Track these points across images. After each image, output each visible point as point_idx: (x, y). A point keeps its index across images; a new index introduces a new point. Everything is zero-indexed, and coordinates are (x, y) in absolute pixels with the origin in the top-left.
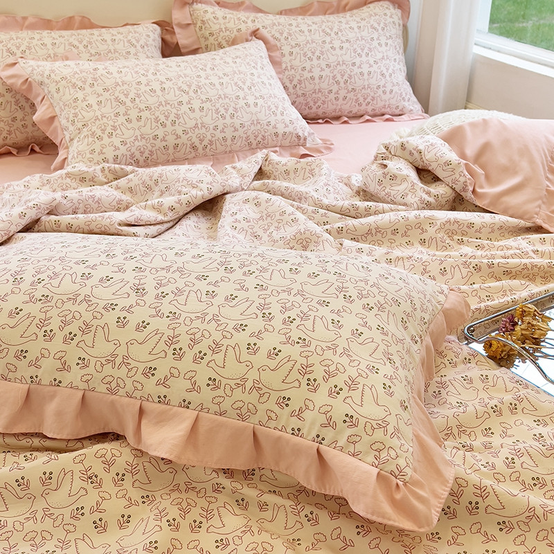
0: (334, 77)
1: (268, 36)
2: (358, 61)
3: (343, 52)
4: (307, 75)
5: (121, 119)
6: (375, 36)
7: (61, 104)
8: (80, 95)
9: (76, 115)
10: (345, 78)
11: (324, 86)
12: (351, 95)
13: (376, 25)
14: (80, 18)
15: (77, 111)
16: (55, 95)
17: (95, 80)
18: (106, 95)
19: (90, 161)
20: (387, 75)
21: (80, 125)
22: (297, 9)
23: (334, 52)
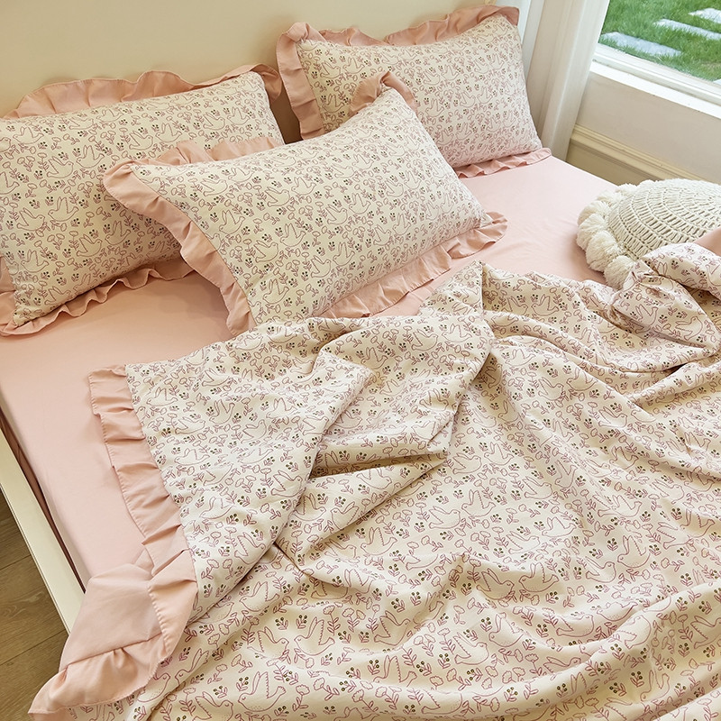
0: (472, 124)
1: (398, 79)
2: (493, 101)
3: (479, 92)
4: (445, 125)
5: (312, 251)
6: (505, 66)
7: (223, 236)
8: (249, 222)
9: (251, 252)
10: (483, 123)
11: (462, 136)
12: (486, 142)
13: (504, 53)
14: (163, 75)
15: (251, 246)
16: (211, 223)
17: (261, 196)
18: (284, 218)
19: (288, 316)
20: (520, 112)
21: (261, 266)
22: (405, 31)
23: (470, 94)
